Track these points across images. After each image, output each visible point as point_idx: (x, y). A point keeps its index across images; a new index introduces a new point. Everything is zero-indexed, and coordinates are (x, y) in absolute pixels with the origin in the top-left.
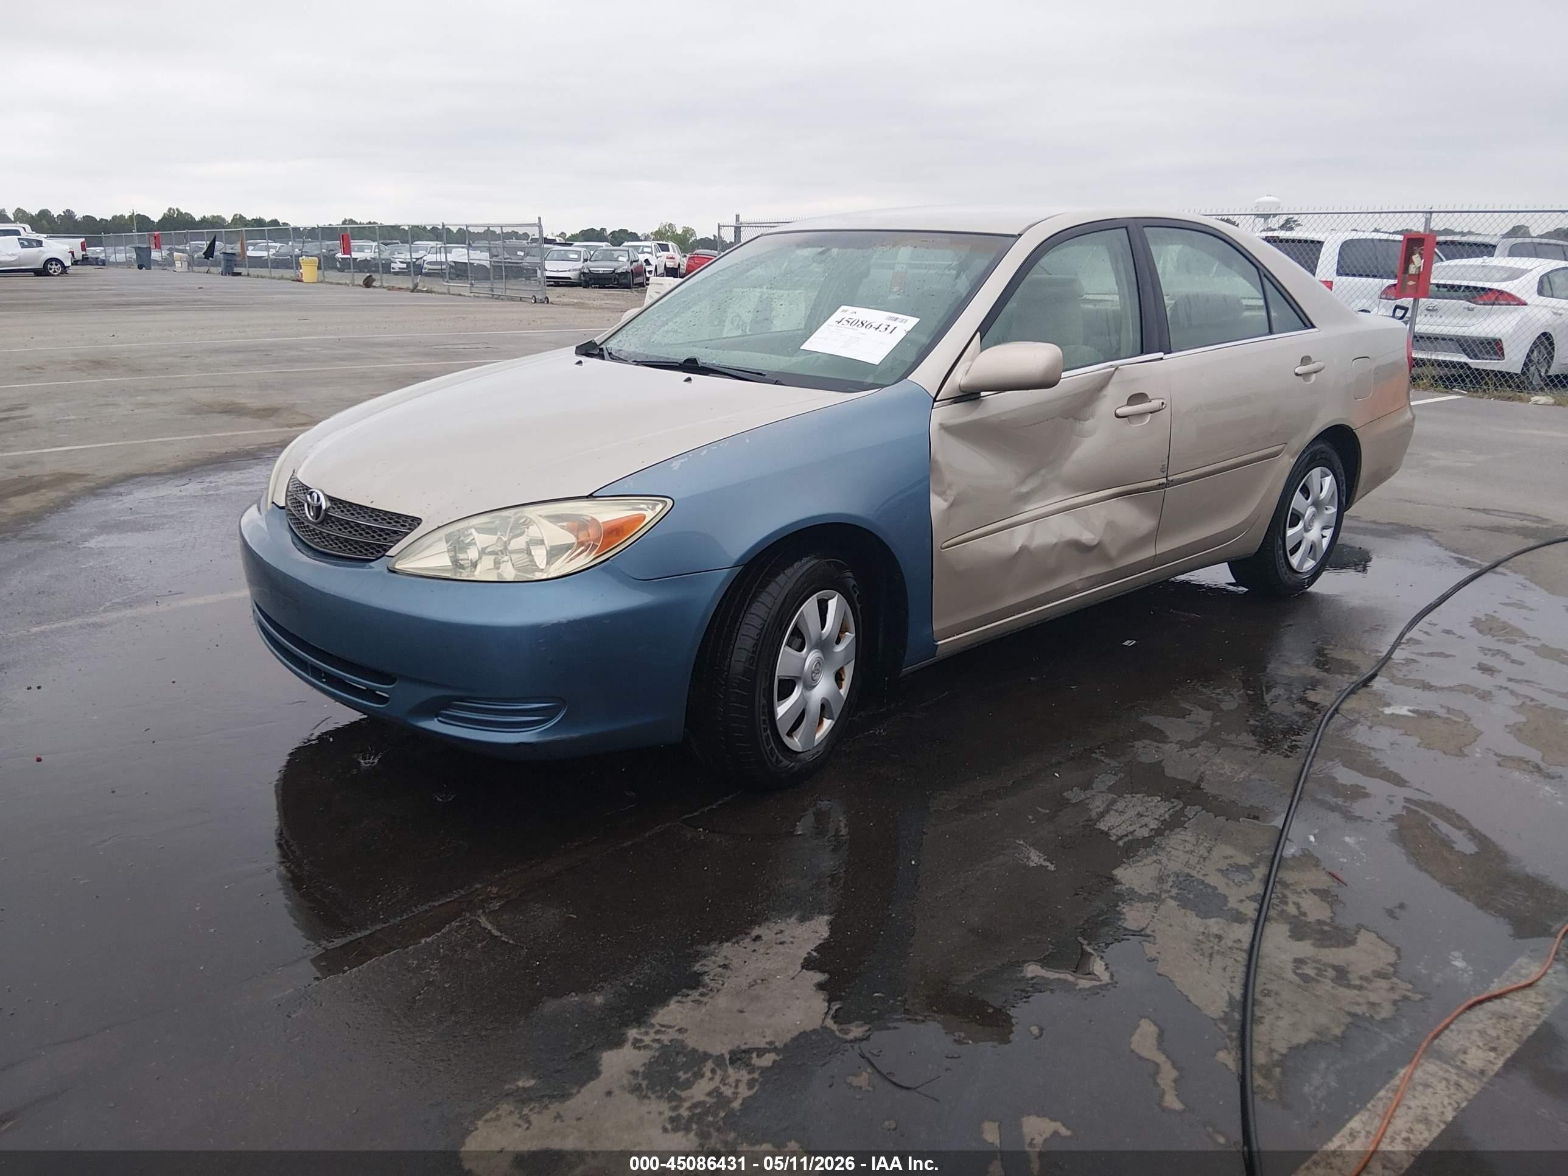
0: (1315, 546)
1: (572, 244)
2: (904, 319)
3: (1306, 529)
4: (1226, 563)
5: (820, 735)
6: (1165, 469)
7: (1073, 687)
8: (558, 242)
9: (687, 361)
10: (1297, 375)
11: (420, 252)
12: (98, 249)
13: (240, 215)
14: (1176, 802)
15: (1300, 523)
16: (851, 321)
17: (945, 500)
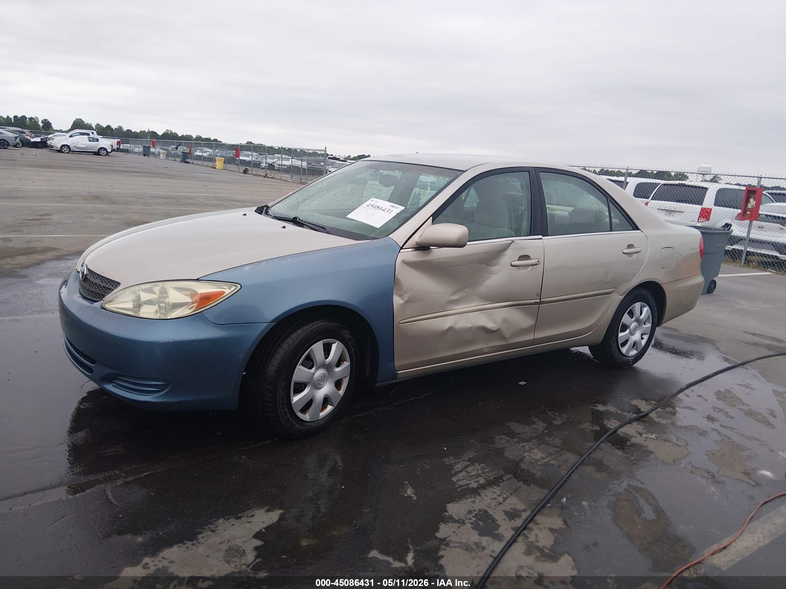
0: (637, 343)
1: (346, 161)
2: (397, 207)
3: (632, 334)
4: (588, 347)
5: (322, 414)
6: (540, 295)
7: (480, 403)
8: (341, 159)
9: (294, 218)
10: (624, 253)
11: (275, 159)
12: (129, 145)
13: (200, 136)
14: (501, 471)
15: (627, 330)
16: (373, 206)
17: (403, 299)
